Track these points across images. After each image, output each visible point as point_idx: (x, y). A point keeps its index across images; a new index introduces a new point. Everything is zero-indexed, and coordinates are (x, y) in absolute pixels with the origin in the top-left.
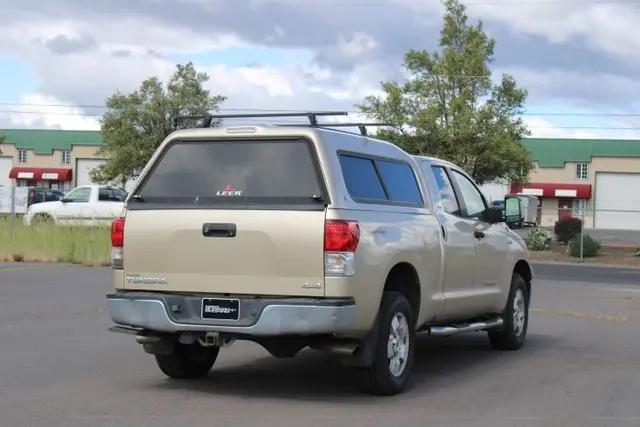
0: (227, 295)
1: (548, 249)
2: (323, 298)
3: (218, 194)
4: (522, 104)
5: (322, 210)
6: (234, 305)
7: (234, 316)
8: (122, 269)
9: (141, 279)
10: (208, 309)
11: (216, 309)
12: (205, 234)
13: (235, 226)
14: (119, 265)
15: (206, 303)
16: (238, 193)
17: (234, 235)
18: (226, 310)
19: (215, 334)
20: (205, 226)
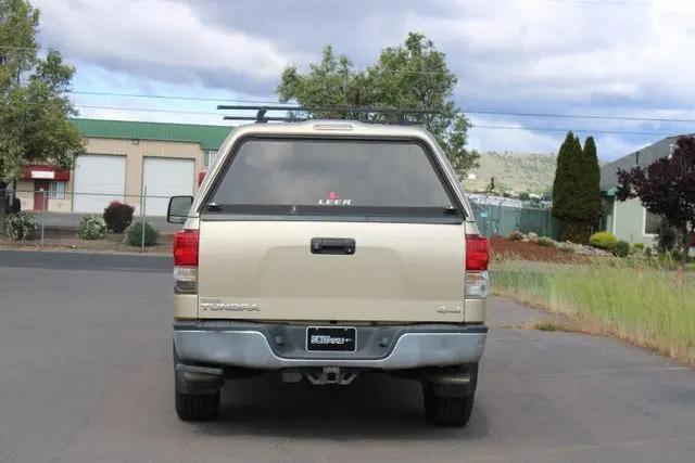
0: (334, 322)
1: (102, 238)
2: (464, 324)
3: (320, 202)
4: (70, 81)
5: (460, 224)
6: (351, 334)
7: (349, 347)
8: (195, 293)
9: (222, 305)
10: (315, 339)
11: (326, 339)
12: (315, 250)
13: (353, 242)
14: (189, 288)
15: (312, 332)
16: (348, 202)
17: (352, 253)
18: (338, 341)
19: (336, 370)
20: (313, 241)
